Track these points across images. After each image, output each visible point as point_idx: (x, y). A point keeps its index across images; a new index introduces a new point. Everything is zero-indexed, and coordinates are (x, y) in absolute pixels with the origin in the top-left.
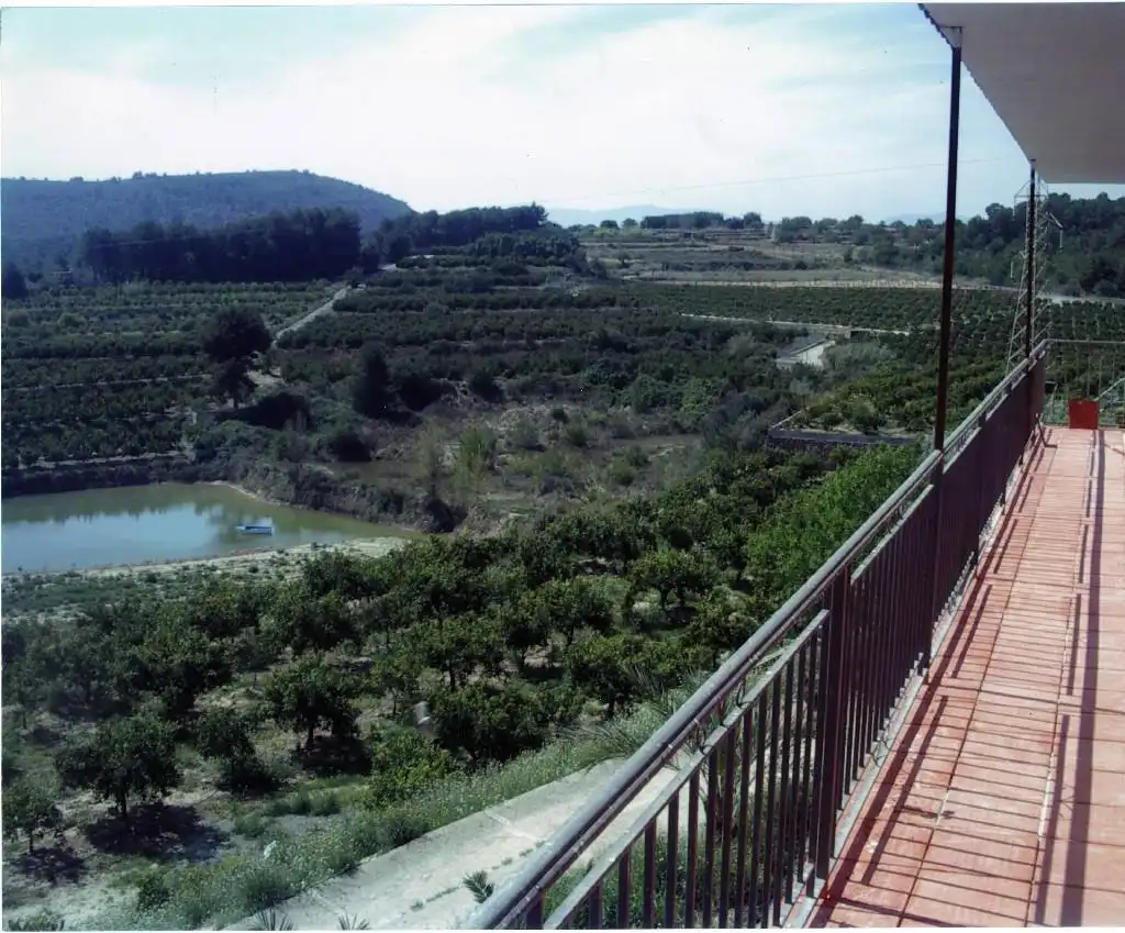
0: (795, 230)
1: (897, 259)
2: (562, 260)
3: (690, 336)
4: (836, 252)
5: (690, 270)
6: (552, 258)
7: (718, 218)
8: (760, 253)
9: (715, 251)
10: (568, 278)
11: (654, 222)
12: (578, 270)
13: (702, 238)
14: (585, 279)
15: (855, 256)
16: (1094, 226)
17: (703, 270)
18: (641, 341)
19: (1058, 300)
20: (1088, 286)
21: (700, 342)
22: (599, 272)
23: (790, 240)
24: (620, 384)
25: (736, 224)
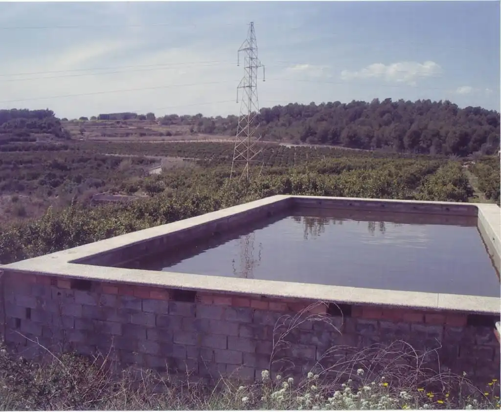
0: (170, 120)
1: (215, 131)
2: (49, 130)
3: (101, 162)
4: (187, 128)
5: (115, 136)
6: (44, 130)
7: (135, 115)
8: (151, 130)
9: (131, 129)
10: (52, 139)
11: (103, 117)
12: (57, 135)
13: (125, 123)
14: (60, 139)
15: (195, 130)
16: (309, 116)
17: (121, 137)
18: (75, 165)
19: (289, 146)
20: (303, 139)
21: (106, 165)
22: (67, 136)
23: (166, 124)
24: (55, 185)
25: (142, 118)
